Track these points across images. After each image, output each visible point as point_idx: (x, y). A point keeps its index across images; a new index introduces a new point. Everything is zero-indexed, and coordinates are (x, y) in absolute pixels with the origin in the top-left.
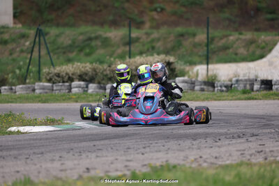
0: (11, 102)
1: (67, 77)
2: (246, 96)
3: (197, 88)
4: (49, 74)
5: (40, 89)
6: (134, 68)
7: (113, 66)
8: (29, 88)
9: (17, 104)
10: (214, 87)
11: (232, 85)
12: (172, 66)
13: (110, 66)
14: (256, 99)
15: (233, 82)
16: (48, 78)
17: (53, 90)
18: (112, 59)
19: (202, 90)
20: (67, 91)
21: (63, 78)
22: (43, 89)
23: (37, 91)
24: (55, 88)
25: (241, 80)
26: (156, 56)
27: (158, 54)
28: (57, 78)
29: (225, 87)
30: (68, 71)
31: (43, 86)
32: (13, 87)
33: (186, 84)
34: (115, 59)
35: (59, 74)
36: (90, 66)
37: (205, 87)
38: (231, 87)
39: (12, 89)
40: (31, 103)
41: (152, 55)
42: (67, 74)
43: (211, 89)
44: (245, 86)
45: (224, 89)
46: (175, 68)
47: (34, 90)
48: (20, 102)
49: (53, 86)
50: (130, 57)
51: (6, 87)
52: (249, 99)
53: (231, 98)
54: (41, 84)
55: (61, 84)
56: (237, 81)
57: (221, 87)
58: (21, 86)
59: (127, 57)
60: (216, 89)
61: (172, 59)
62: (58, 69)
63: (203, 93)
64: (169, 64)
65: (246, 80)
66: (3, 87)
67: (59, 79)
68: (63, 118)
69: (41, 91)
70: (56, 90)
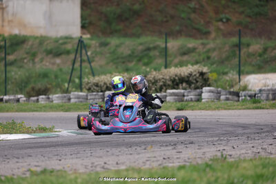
0: (37, 111)
1: (105, 86)
2: (255, 105)
3: (223, 97)
4: (88, 83)
5: (75, 98)
6: (168, 78)
7: (149, 76)
8: (65, 97)
9: (40, 113)
10: (239, 97)
11: (255, 94)
12: (205, 77)
13: (145, 76)
14: (263, 108)
15: (257, 92)
16: (87, 87)
17: (87, 99)
18: (148, 70)
19: (227, 99)
20: (101, 100)
21: (101, 87)
22: (78, 98)
23: (72, 101)
24: (89, 97)
25: (264, 90)
26: (190, 66)
27: (192, 65)
28: (95, 88)
29: (250, 96)
30: (106, 81)
31: (78, 95)
32: (50, 96)
33: (212, 94)
34: (151, 69)
35: (97, 84)
36: (128, 76)
37: (230, 97)
38: (255, 96)
39: (49, 98)
40: (53, 111)
41: (186, 66)
42: (105, 83)
43: (236, 98)
44: (268, 96)
45: (248, 98)
46: (208, 78)
47: (69, 99)
48: (45, 111)
49: (87, 96)
50: (166, 67)
51: (43, 97)
52: (257, 108)
53: (240, 107)
54: (76, 93)
55: (94, 93)
56: (260, 91)
57: (245, 96)
58: (57, 95)
59: (163, 67)
60: (241, 98)
61: (205, 70)
62: (97, 79)
63: (228, 102)
64: (202, 74)
65: (269, 90)
66: (41, 97)
67: (97, 89)
68: (54, 127)
69: (76, 100)
70: (90, 99)
